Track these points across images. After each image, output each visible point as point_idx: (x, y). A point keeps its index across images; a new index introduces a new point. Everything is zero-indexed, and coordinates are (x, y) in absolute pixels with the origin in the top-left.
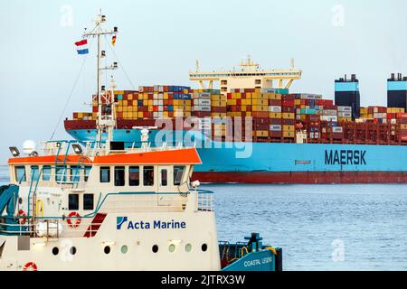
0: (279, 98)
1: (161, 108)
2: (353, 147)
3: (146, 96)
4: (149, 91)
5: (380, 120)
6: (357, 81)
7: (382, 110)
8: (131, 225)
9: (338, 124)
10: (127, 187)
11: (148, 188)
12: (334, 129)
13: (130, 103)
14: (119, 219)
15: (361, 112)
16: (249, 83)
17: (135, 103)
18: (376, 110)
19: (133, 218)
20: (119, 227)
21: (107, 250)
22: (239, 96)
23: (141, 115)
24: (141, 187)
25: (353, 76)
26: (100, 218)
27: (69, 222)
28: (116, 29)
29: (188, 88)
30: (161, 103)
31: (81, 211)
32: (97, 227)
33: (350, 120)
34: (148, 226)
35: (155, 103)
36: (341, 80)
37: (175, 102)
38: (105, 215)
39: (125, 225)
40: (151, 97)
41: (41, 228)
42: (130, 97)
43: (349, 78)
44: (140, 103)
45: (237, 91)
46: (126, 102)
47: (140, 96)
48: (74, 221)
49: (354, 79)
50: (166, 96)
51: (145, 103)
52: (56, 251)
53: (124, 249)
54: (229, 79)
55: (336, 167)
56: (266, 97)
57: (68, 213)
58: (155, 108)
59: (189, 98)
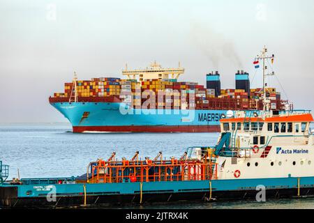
0: (171, 84)
1: (103, 90)
2: (215, 112)
3: (94, 83)
4: (97, 81)
5: (231, 97)
6: (219, 75)
7: (232, 91)
8: (283, 152)
9: (206, 99)
10: (280, 133)
11: (290, 134)
12: (204, 102)
13: (85, 87)
14: (277, 149)
15: (222, 92)
16: (155, 76)
17: (88, 87)
18: (229, 91)
19: (284, 148)
20: (277, 153)
21: (272, 164)
22: (148, 83)
23: (91, 94)
24: (287, 133)
25: (217, 72)
26: (268, 148)
27: (254, 150)
28: (273, 56)
29: (119, 79)
30: (103, 87)
31: (259, 145)
32: (268, 153)
33: (214, 96)
34: (291, 152)
35: (99, 87)
36: (210, 75)
37: (111, 86)
38: (271, 147)
39: (280, 151)
40: (97, 84)
41: (242, 153)
42: (85, 84)
43: (214, 73)
44: (91, 87)
45: (148, 80)
46: (83, 87)
47: (91, 84)
48: (256, 150)
49: (217, 74)
50: (105, 83)
51: (94, 87)
52: (248, 164)
53: (280, 163)
54: (144, 74)
55: (205, 123)
56: (163, 83)
57: (253, 146)
58: (100, 90)
59: (119, 84)
